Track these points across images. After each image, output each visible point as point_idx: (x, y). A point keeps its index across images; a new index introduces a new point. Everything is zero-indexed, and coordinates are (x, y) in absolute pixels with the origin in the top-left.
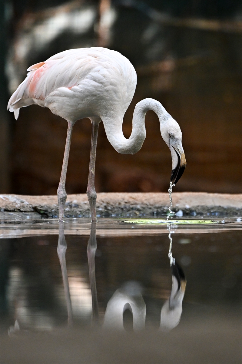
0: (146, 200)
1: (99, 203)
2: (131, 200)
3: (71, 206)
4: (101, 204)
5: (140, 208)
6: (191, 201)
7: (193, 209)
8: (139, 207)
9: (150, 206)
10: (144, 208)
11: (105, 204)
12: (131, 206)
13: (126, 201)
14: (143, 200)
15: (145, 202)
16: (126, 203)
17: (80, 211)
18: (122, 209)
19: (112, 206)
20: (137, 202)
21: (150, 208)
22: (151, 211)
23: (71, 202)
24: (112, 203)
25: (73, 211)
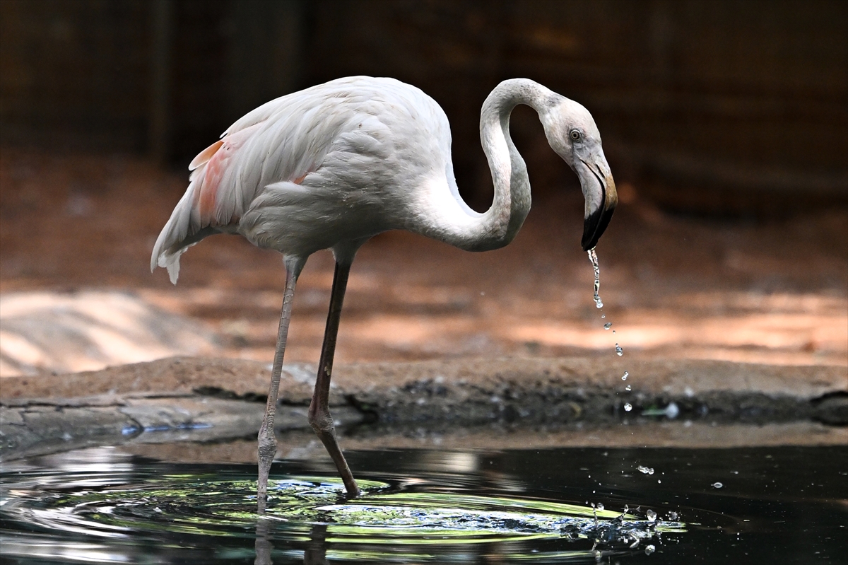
0: (597, 375)
1: (492, 382)
2: (564, 375)
3: (430, 392)
4: (497, 385)
5: (585, 397)
6: (697, 380)
7: (701, 399)
8: (580, 392)
9: (605, 391)
10: (591, 395)
11: (505, 386)
12: (565, 391)
13: (552, 376)
14: (592, 373)
15: (596, 380)
16: (552, 381)
17: (450, 406)
18: (543, 397)
19: (522, 389)
20: (578, 380)
21: (606, 396)
22: (607, 402)
23: (431, 381)
24: (521, 383)
25: (434, 406)
